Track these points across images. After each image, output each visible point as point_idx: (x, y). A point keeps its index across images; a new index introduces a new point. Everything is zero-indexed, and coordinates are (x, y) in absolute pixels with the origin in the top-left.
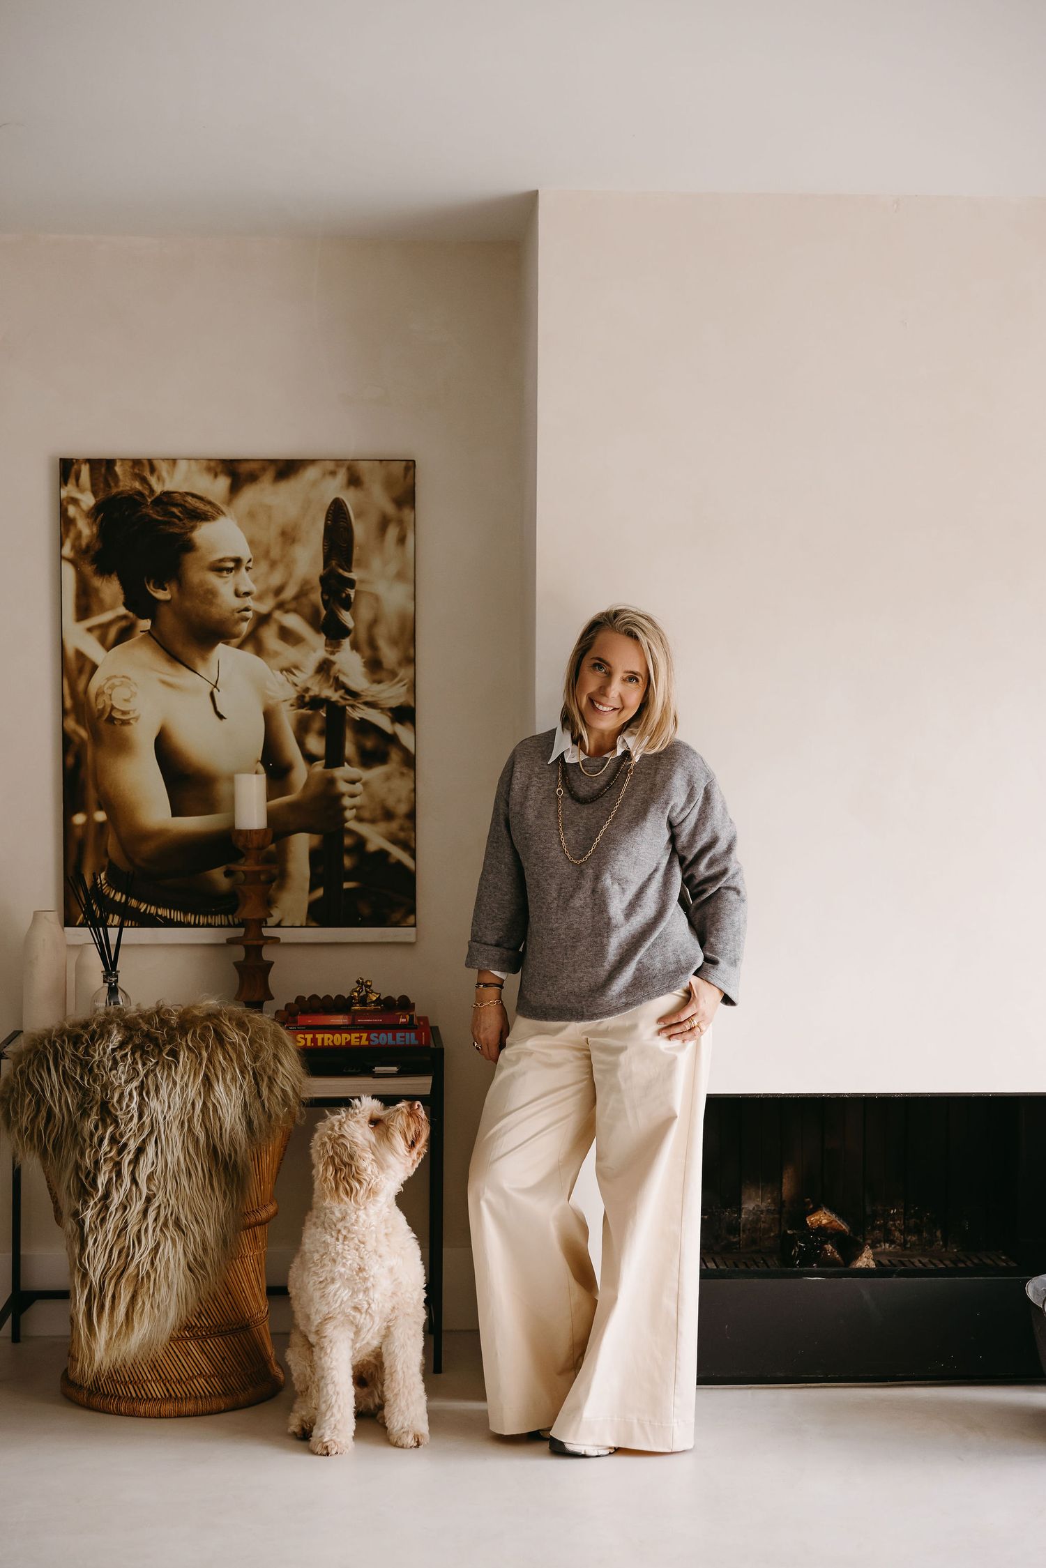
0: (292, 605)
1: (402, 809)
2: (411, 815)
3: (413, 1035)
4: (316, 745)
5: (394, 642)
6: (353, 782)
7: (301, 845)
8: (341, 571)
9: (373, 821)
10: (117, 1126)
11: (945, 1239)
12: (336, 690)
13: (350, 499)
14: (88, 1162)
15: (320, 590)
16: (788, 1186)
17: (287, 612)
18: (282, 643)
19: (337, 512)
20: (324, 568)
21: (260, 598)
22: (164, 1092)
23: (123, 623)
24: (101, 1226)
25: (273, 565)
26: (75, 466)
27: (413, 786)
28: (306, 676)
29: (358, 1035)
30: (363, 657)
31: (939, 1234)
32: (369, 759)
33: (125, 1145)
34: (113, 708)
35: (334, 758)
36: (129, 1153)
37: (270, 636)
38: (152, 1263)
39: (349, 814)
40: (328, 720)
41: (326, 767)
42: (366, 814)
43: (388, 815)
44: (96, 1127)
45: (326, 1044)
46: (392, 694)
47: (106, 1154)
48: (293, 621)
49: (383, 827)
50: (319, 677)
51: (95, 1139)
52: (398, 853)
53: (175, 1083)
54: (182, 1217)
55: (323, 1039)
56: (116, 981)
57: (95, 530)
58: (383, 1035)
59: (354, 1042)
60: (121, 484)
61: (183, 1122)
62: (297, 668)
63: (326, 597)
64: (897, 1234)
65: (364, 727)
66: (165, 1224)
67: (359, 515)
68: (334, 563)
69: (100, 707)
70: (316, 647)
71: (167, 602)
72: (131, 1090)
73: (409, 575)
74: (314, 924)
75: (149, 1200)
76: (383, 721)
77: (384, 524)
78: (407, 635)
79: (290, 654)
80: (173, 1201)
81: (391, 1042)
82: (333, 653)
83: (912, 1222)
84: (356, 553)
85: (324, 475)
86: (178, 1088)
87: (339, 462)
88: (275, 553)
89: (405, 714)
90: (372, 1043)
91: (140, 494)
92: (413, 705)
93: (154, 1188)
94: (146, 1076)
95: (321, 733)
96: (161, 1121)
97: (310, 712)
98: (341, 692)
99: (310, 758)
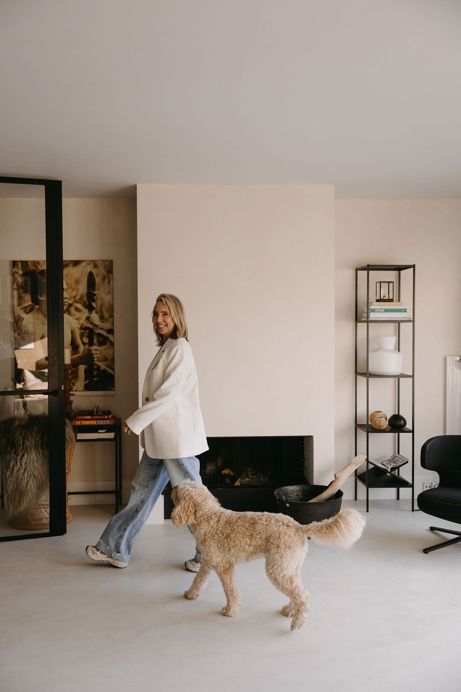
0: (79, 301)
1: (110, 358)
2: (113, 360)
3: (109, 421)
4: (86, 340)
5: (107, 311)
6: (96, 350)
7: (82, 368)
8: (92, 291)
9: (102, 361)
10: (16, 449)
11: (264, 477)
12: (91, 325)
13: (94, 271)
14: (8, 459)
15: (86, 297)
16: (219, 463)
17: (77, 303)
18: (75, 312)
19: (91, 275)
20: (87, 291)
21: (69, 299)
22: (30, 439)
23: (31, 307)
24: (11, 477)
25: (73, 290)
26: (17, 263)
27: (113, 351)
28: (82, 321)
29: (93, 421)
30: (99, 315)
31: (262, 475)
32: (100, 344)
33: (19, 454)
34: (28, 330)
35: (91, 344)
36: (19, 456)
37: (72, 310)
38: (26, 487)
39: (95, 359)
40: (89, 333)
41: (89, 346)
42: (100, 359)
43: (106, 360)
44: (11, 449)
45: (84, 424)
46: (107, 326)
47: (13, 456)
48: (79, 306)
49: (105, 363)
50: (86, 321)
51: (10, 453)
52: (109, 370)
53: (33, 436)
54: (36, 474)
55: (84, 423)
56: (26, 407)
57: (23, 280)
58: (100, 421)
59: (92, 424)
60: (30, 267)
61: (35, 447)
62: (80, 318)
63: (88, 299)
64: (250, 475)
65: (99, 335)
66: (30, 476)
67: (97, 276)
68: (90, 289)
69: (25, 330)
70: (85, 313)
71: (43, 300)
72: (20, 438)
73: (111, 292)
74: (86, 390)
75: (25, 469)
76: (105, 333)
77: (104, 278)
78: (111, 309)
79: (78, 315)
80: (32, 469)
81: (103, 423)
82: (90, 314)
83: (254, 472)
84: (96, 286)
85: (87, 265)
86: (34, 438)
87: (91, 261)
88: (74, 286)
89: (111, 331)
90: (97, 424)
91: (35, 270)
92: (113, 328)
93: (27, 466)
94: (25, 434)
95: (87, 337)
96: (29, 447)
97: (84, 331)
98: (93, 325)
99: (84, 344)
